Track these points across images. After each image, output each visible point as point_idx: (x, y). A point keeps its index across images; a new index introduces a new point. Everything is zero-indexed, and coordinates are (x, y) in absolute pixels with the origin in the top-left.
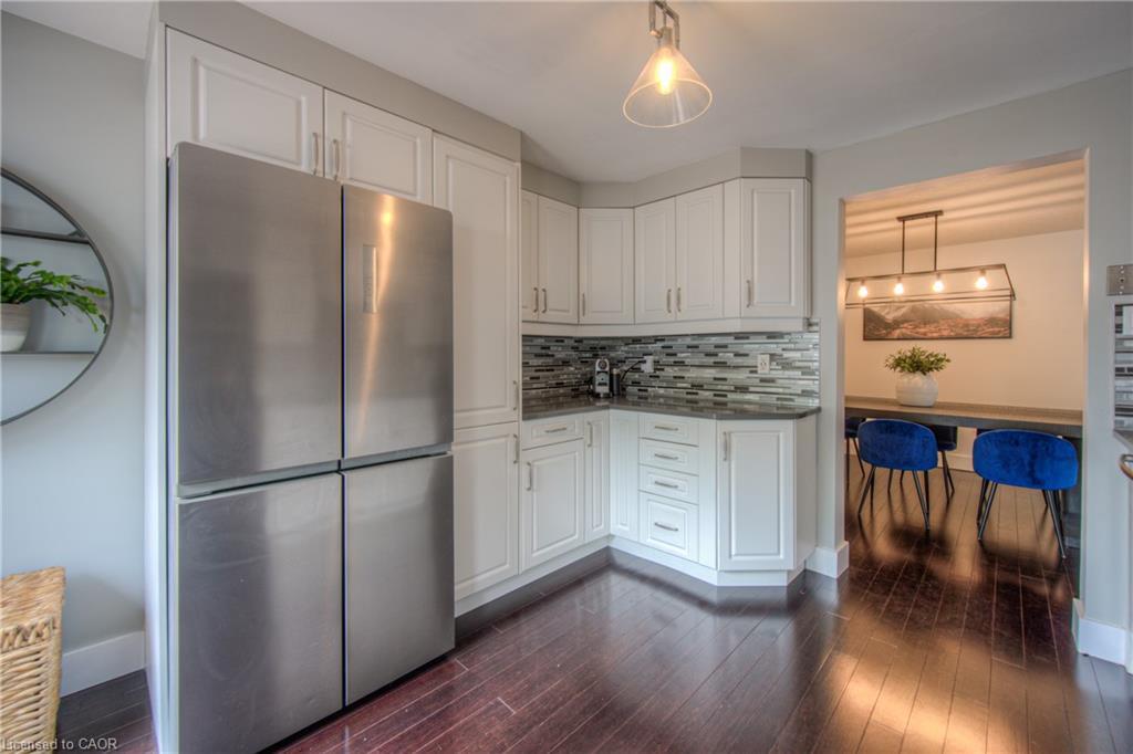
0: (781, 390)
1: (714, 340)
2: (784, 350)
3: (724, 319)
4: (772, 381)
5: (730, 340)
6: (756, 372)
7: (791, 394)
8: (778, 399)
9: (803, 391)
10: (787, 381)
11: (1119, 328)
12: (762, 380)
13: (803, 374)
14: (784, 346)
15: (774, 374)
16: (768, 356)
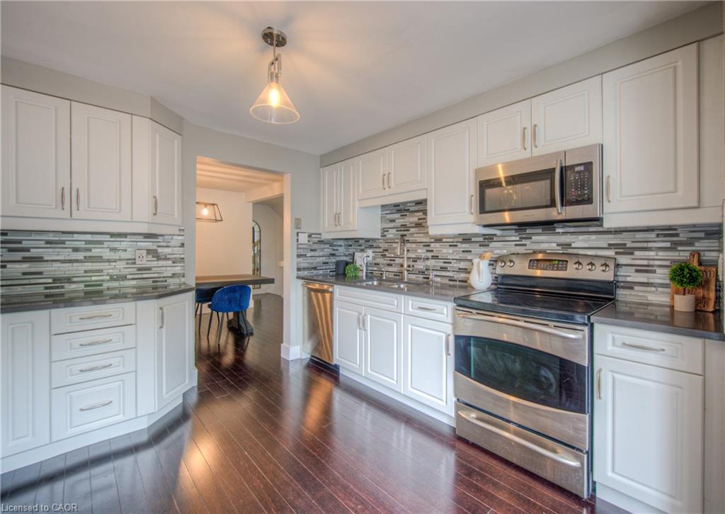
0: (156, 275)
1: (88, 237)
2: (158, 246)
3: (132, 222)
4: (149, 269)
5: (107, 238)
6: (134, 263)
7: (164, 277)
8: (153, 282)
9: (174, 274)
10: (159, 269)
11: (298, 241)
12: (139, 269)
13: (174, 262)
14: (159, 244)
15: (149, 265)
16: (145, 251)
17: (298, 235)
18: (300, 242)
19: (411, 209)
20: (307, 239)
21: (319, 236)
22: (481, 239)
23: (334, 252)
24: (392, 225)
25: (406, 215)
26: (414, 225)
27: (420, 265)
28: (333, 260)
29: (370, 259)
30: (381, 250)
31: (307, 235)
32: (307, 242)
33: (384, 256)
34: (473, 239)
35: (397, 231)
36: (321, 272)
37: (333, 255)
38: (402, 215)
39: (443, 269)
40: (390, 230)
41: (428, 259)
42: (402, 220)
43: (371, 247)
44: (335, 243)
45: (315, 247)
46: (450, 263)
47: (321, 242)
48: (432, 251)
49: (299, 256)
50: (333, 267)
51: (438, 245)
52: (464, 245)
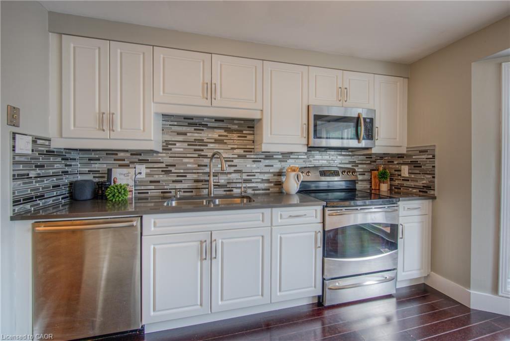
11: (14, 148)
17: (14, 138)
18: (17, 152)
19: (210, 125)
20: (30, 146)
21: (47, 143)
22: (280, 157)
23: (67, 169)
24: (181, 138)
25: (203, 130)
26: (213, 141)
27: (222, 180)
28: (66, 180)
29: (143, 176)
30: (163, 165)
31: (30, 139)
32: (30, 152)
33: (167, 172)
34: (275, 157)
35: (189, 145)
36: (50, 201)
37: (66, 173)
38: (195, 129)
39: (246, 181)
40: (178, 144)
41: (230, 173)
42: (196, 135)
43: (145, 161)
44: (68, 156)
45: (41, 160)
46: (255, 175)
47: (50, 153)
48: (236, 166)
49: (16, 177)
50: (65, 191)
51: (241, 160)
52: (267, 161)
